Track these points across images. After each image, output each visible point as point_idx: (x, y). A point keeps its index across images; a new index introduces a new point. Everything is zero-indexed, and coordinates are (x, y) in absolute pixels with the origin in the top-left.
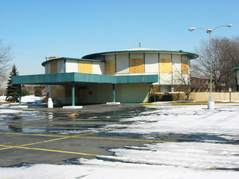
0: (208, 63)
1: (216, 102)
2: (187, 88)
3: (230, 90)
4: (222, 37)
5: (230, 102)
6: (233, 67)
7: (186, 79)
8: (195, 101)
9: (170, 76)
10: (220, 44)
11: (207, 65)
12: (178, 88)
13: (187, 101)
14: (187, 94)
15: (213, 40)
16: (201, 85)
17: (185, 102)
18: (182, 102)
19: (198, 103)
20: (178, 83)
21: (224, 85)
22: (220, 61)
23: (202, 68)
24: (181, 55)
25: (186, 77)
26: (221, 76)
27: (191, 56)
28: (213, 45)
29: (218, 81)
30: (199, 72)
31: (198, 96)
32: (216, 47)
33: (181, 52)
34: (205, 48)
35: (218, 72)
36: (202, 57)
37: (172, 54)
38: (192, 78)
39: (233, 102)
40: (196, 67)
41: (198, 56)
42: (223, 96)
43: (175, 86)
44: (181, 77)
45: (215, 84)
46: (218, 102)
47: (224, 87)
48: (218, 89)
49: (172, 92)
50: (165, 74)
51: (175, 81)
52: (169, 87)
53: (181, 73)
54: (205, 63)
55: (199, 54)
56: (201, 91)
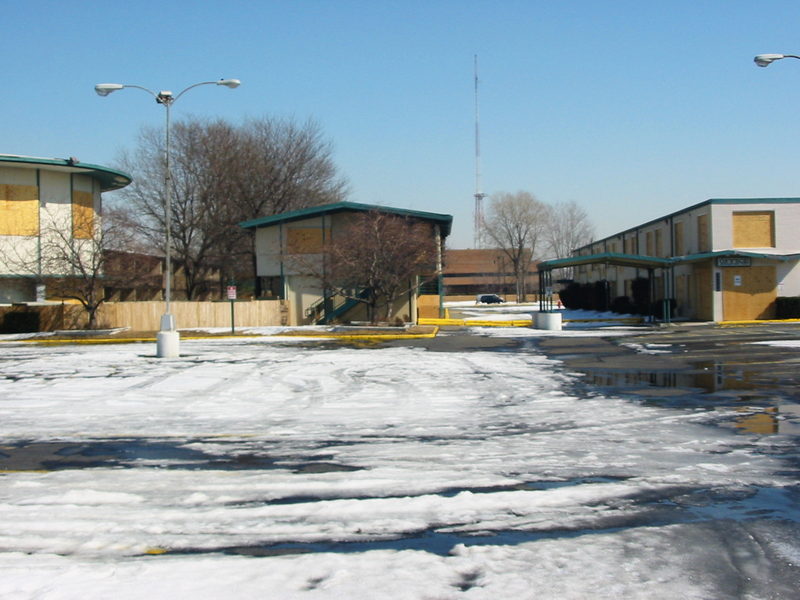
0: (164, 202)
1: (184, 334)
2: (90, 289)
3: (232, 293)
4: (213, 121)
5: (233, 333)
6: (244, 218)
7: (86, 258)
8: (116, 332)
9: (32, 244)
10: (204, 141)
11: (160, 211)
12: (60, 287)
13: (90, 332)
14: (90, 309)
15: (179, 129)
16: (137, 278)
17: (83, 336)
18: (74, 336)
19: (127, 339)
20: (58, 271)
21: (216, 277)
22: (204, 198)
23: (145, 219)
24: (72, 175)
25: (87, 251)
26: (205, 247)
27: (105, 180)
28: (181, 144)
29: (197, 265)
30: (129, 232)
31: (128, 313)
32: (192, 152)
33: (70, 163)
34: (152, 152)
35: (196, 235)
36: (144, 183)
37: (38, 171)
38: (105, 253)
39: (241, 334)
40: (121, 218)
41: (129, 181)
42: (210, 313)
43: (49, 281)
44: (68, 251)
45: (187, 272)
46: (194, 334)
47: (214, 283)
48: (196, 290)
49: (41, 302)
50: (15, 239)
51: (49, 265)
52: (28, 285)
53: (68, 235)
54: (151, 203)
55: (133, 174)
56: (140, 298)
